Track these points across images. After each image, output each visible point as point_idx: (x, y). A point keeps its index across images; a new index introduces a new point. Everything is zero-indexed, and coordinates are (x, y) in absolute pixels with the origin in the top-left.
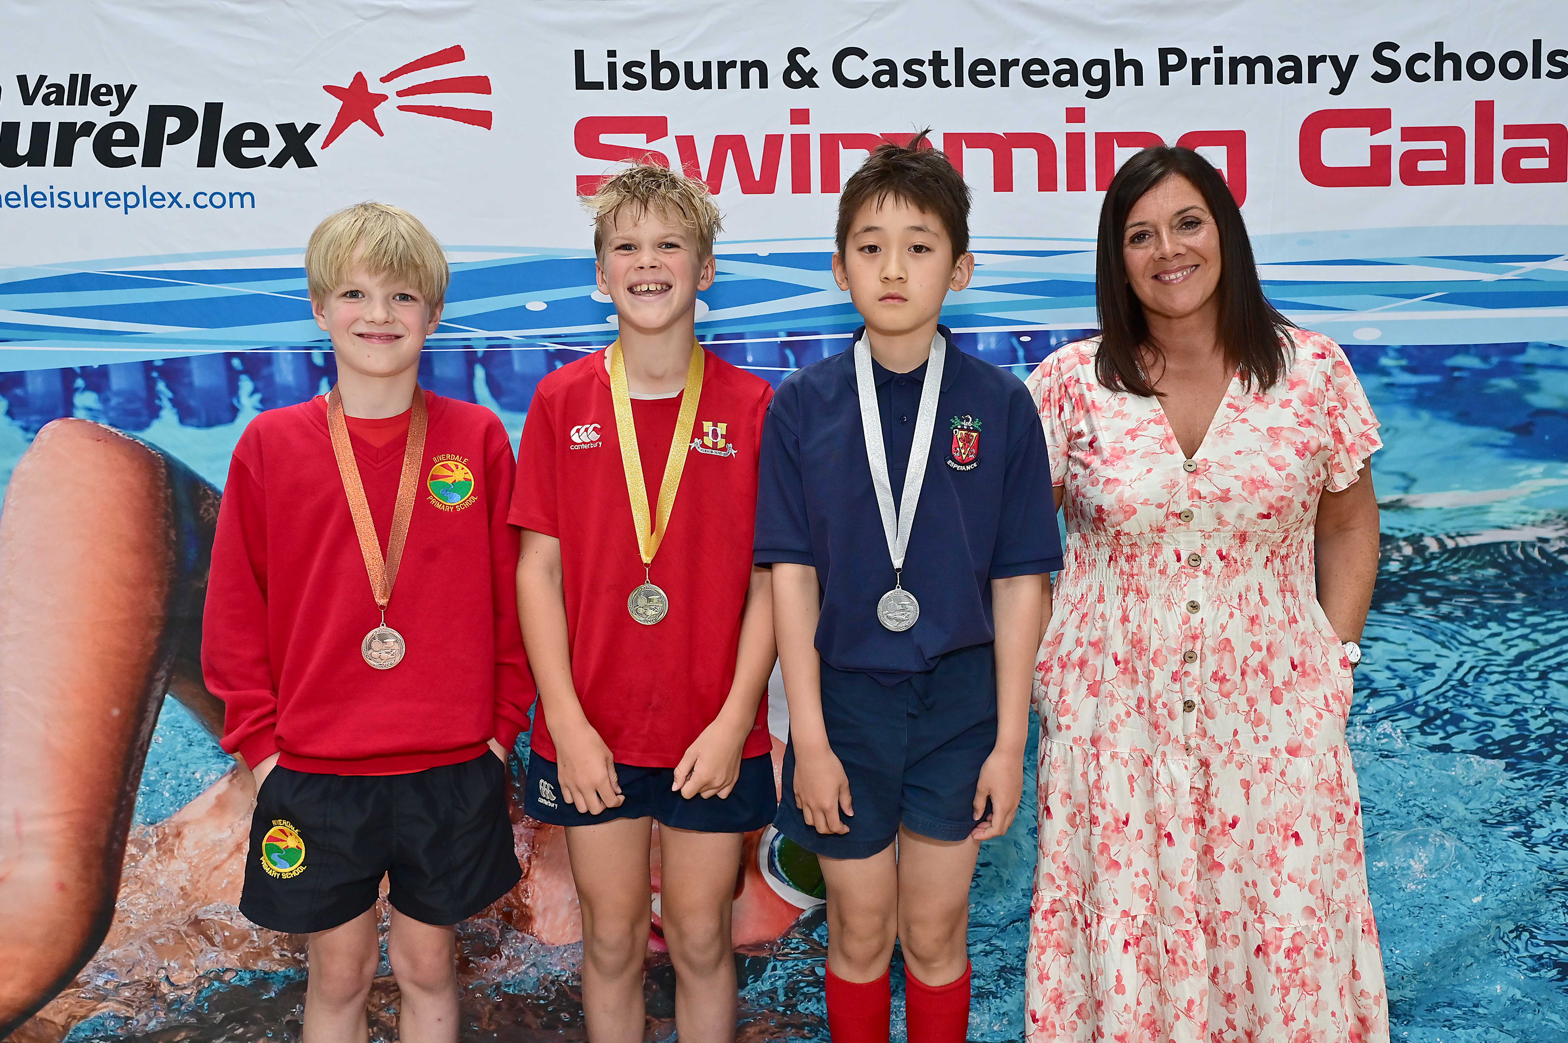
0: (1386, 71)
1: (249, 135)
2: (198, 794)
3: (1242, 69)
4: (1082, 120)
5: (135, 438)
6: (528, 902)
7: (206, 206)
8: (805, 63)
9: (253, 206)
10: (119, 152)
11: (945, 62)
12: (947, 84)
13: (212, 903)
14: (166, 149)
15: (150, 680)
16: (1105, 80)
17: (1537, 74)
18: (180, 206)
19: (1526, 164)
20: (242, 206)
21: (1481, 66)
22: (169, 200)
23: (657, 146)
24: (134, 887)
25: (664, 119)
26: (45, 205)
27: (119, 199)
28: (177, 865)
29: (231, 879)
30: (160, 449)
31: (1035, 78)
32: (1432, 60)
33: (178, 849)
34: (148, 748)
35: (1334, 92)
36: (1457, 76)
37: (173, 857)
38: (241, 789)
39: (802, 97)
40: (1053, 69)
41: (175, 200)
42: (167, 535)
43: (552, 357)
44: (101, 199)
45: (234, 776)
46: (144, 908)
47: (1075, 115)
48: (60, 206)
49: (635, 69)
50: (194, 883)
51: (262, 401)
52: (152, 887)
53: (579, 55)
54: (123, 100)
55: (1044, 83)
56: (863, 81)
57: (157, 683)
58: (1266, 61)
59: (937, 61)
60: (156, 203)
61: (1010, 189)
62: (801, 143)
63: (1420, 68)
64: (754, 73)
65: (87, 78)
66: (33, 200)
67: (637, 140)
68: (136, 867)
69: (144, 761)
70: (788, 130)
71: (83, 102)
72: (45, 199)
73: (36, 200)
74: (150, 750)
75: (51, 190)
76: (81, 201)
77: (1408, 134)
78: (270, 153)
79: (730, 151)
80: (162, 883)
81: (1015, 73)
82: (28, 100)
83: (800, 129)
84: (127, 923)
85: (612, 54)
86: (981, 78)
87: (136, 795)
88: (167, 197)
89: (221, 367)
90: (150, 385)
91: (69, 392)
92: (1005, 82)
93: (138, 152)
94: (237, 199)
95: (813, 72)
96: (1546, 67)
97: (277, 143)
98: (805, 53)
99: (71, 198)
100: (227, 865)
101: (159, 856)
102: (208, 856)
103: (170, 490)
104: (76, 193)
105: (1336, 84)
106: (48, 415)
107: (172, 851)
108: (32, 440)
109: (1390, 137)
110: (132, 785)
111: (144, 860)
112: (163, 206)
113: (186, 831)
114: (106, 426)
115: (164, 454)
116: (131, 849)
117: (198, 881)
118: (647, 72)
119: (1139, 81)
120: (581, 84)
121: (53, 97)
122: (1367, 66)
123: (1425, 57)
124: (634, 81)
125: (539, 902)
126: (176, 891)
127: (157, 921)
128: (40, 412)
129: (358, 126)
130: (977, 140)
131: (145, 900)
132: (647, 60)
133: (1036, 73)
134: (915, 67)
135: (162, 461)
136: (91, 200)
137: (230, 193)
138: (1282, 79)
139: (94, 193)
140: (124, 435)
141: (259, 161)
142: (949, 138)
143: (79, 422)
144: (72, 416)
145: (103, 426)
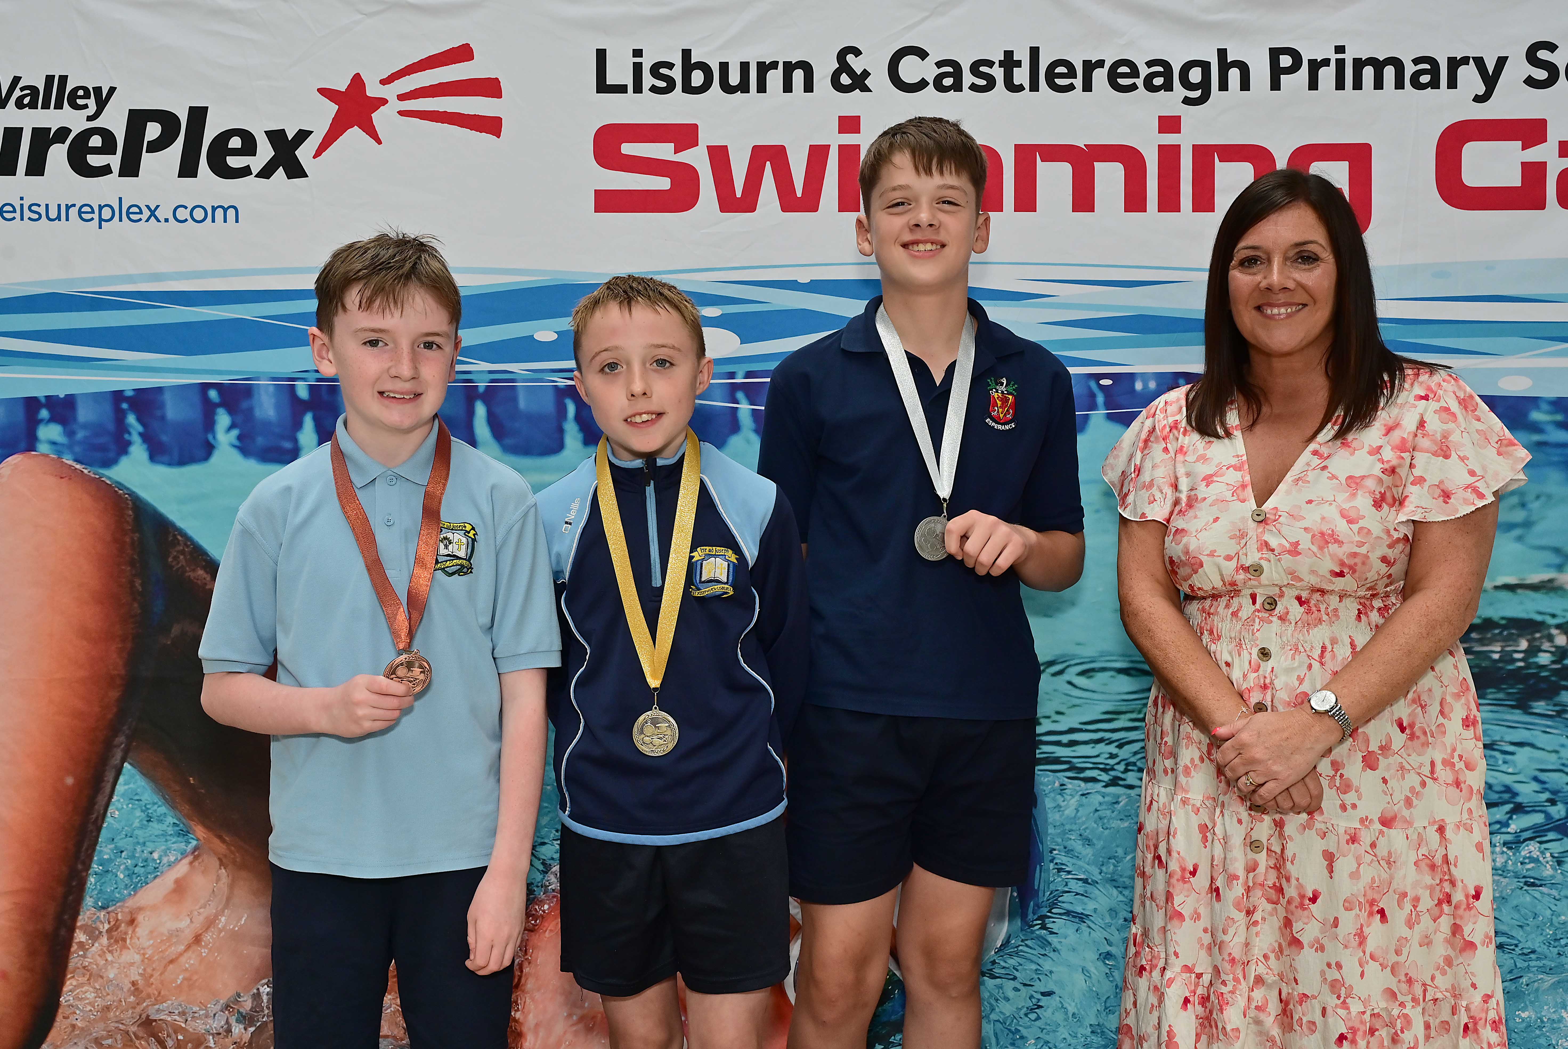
0: (1541, 75)
1: (235, 143)
2: (155, 877)
3: (1368, 72)
4: (1177, 130)
5: (102, 476)
6: (518, 1015)
7: (186, 220)
8: (856, 64)
9: (237, 221)
10: (94, 160)
11: (1018, 64)
12: (1020, 88)
13: (165, 1002)
14: (146, 156)
15: (108, 746)
16: (1205, 85)
18: (159, 221)
20: (225, 221)
22: (146, 213)
23: (686, 156)
24: (82, 980)
25: (695, 127)
26: (14, 218)
27: (93, 212)
28: (130, 956)
29: (187, 975)
30: (128, 489)
31: (1122, 81)
33: (131, 938)
34: (103, 822)
35: (1478, 99)
37: (125, 947)
38: (203, 872)
39: (853, 103)
40: (1144, 71)
41: (153, 213)
42: (132, 584)
44: (73, 212)
45: (196, 858)
46: (91, 1004)
47: (1169, 124)
48: (30, 219)
49: (663, 71)
50: (147, 977)
52: (100, 980)
53: (601, 55)
54: (101, 104)
55: (1133, 87)
56: (922, 85)
57: (115, 749)
58: (1397, 63)
59: (1009, 62)
60: (132, 216)
61: (1092, 210)
62: (849, 155)
64: (798, 76)
65: (63, 79)
67: (664, 151)
68: (84, 956)
69: (98, 837)
70: (835, 140)
71: (59, 106)
72: (14, 211)
73: (5, 212)
74: (105, 825)
75: (22, 202)
76: (53, 214)
78: (257, 163)
79: (768, 163)
80: (111, 976)
81: (1100, 76)
83: (849, 139)
84: (72, 1020)
85: (638, 53)
86: (1060, 82)
87: (87, 875)
88: (145, 210)
92: (1087, 86)
93: (115, 161)
94: (219, 213)
95: (866, 74)
97: (265, 152)
98: (857, 52)
99: (42, 210)
100: (183, 959)
101: (110, 945)
102: (163, 948)
103: (137, 535)
104: (47, 205)
105: (1481, 90)
107: (124, 940)
109: (1545, 153)
110: (83, 863)
111: (93, 949)
112: (140, 220)
113: (140, 918)
114: (70, 462)
115: (132, 494)
116: (80, 936)
117: (152, 976)
118: (676, 74)
119: (1245, 85)
120: (603, 87)
121: (26, 101)
122: (1518, 69)
124: (663, 84)
125: (531, 1016)
126: (127, 986)
127: (104, 1019)
129: (355, 134)
130: (1053, 153)
131: (93, 995)
132: (678, 61)
133: (1124, 75)
134: (983, 69)
135: (130, 503)
136: (63, 213)
137: (213, 207)
138: (1416, 84)
139: (67, 205)
140: (89, 472)
141: (245, 172)
142: (1020, 150)
143: (42, 458)
144: (35, 451)
145: (67, 462)
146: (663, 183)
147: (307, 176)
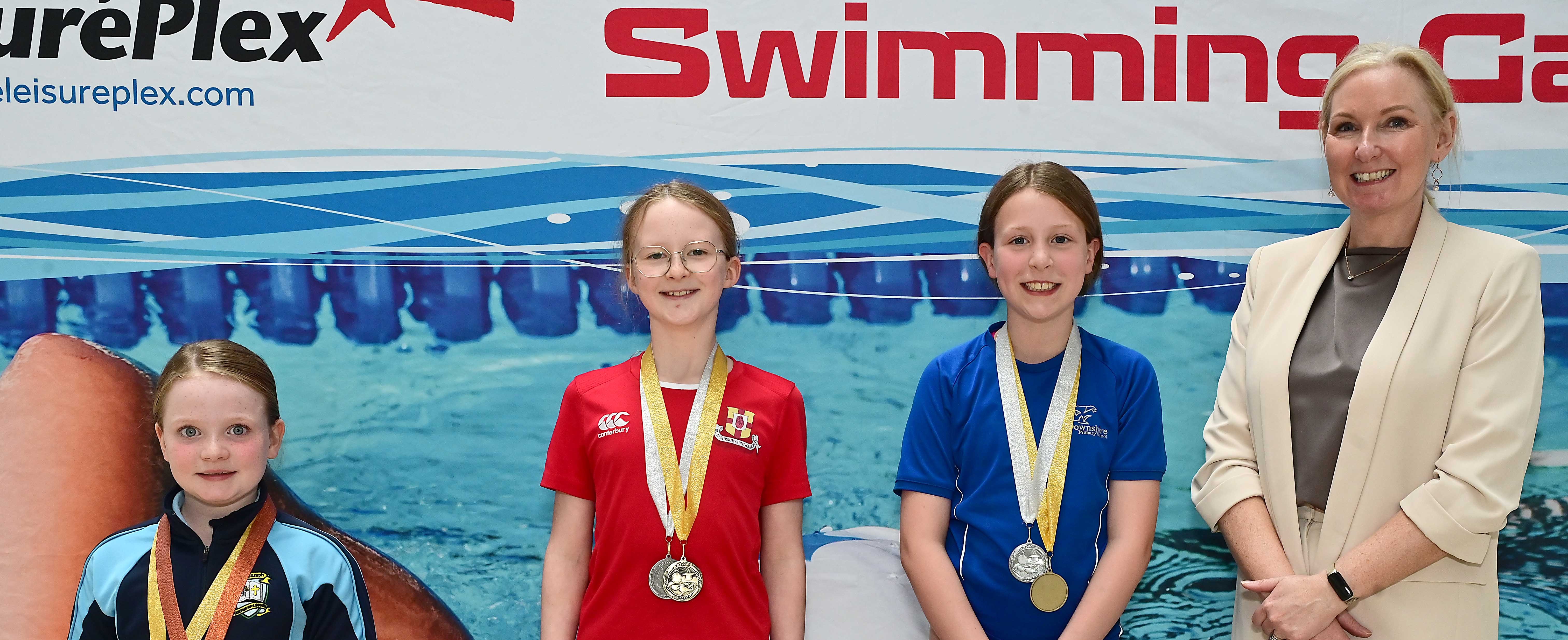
1: (249, 25)
4: (1174, 22)
5: (122, 356)
7: (201, 103)
9: (252, 104)
10: (108, 42)
14: (160, 39)
18: (173, 103)
20: (240, 104)
22: (161, 96)
23: (696, 42)
25: (704, 13)
26: (28, 100)
27: (107, 94)
30: (148, 369)
41: (167, 96)
42: (154, 463)
43: (575, 275)
44: (88, 94)
48: (44, 101)
51: (258, 319)
60: (147, 99)
61: (1091, 98)
62: (856, 41)
66: (16, 94)
67: (674, 36)
70: (842, 26)
72: (29, 93)
73: (19, 94)
75: (36, 84)
76: (68, 96)
78: (271, 45)
79: (777, 49)
83: (856, 26)
88: (159, 92)
89: (215, 281)
90: (139, 298)
91: (52, 304)
93: (128, 43)
94: (234, 95)
97: (279, 34)
99: (56, 92)
104: (61, 87)
106: (29, 330)
108: (12, 357)
112: (155, 102)
114: (90, 343)
115: (153, 374)
128: (20, 326)
129: (368, 17)
135: (151, 383)
136: (77, 95)
137: (228, 89)
139: (81, 87)
140: (109, 353)
141: (259, 54)
142: (1022, 38)
143: (62, 338)
144: (56, 332)
145: (87, 343)
146: (673, 68)
147: (322, 60)
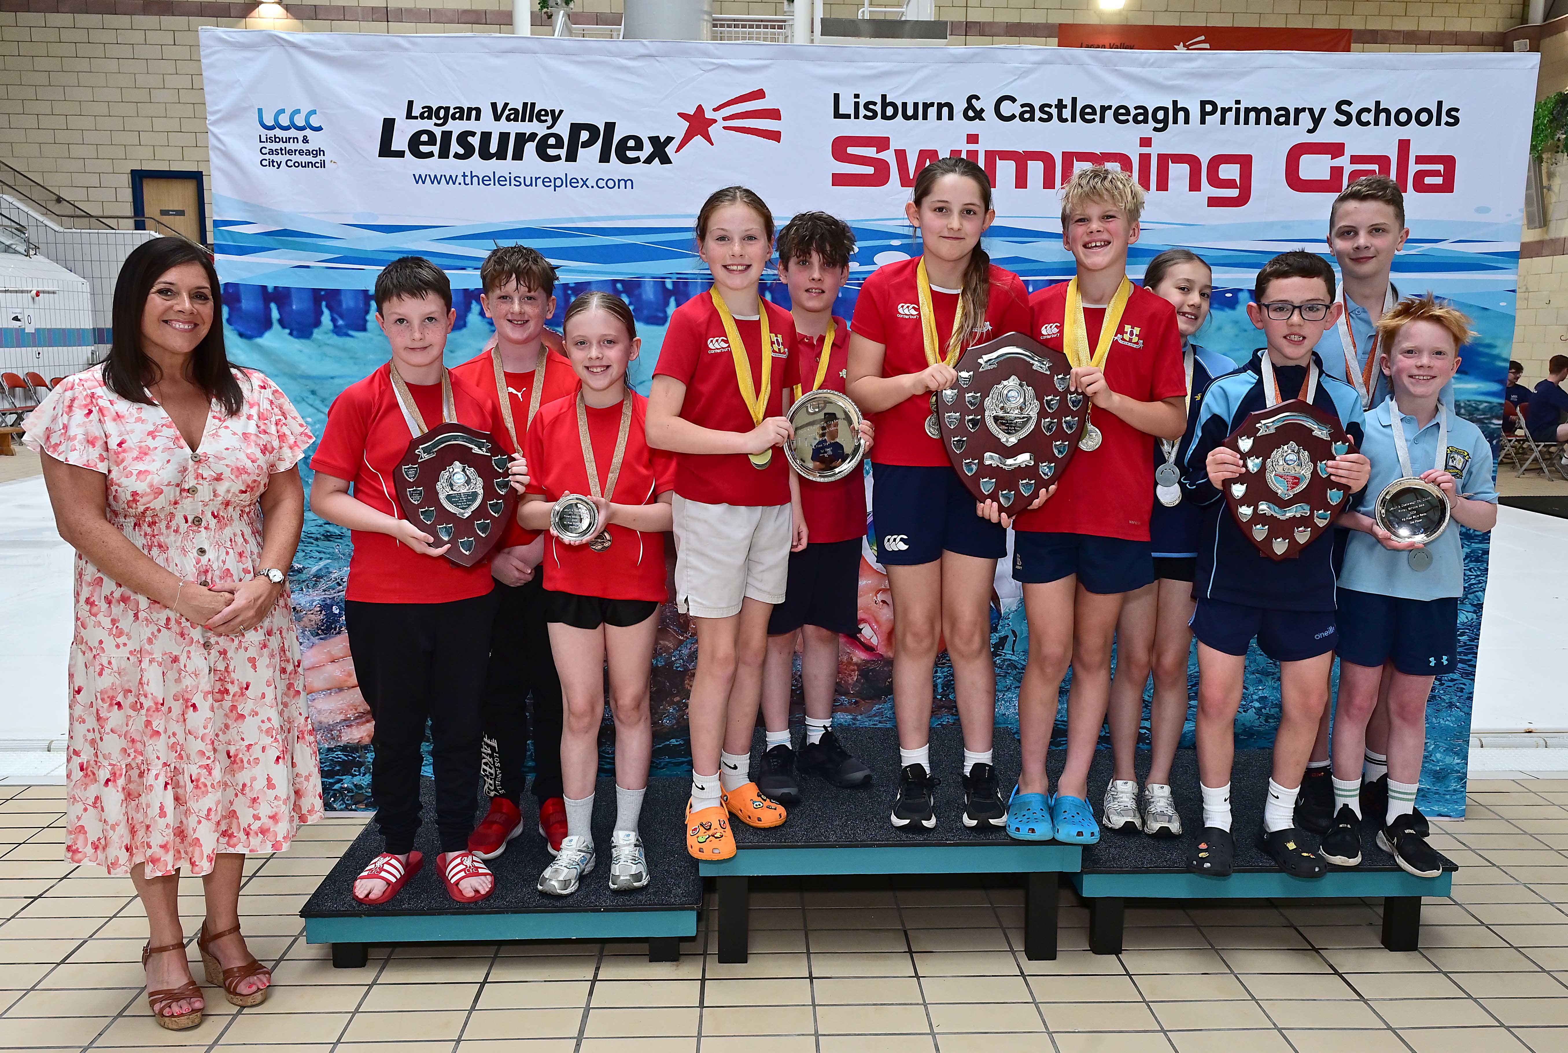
0: (1343, 118)
1: (631, 143)
3: (1252, 115)
4: (1150, 145)
7: (604, 187)
8: (977, 105)
9: (632, 188)
10: (551, 152)
11: (1065, 106)
12: (1066, 120)
14: (581, 150)
16: (1165, 121)
17: (1438, 123)
18: (588, 187)
19: (1428, 180)
20: (626, 188)
21: (1403, 117)
22: (581, 183)
23: (883, 156)
25: (888, 139)
26: (506, 185)
27: (551, 182)
31: (1121, 118)
32: (1373, 112)
35: (1310, 131)
36: (1388, 123)
39: (974, 127)
40: (1133, 112)
41: (585, 183)
44: (540, 181)
47: (1146, 142)
48: (514, 185)
49: (871, 106)
53: (836, 97)
54: (555, 120)
55: (1127, 121)
56: (1013, 117)
58: (1267, 110)
59: (1060, 106)
60: (573, 185)
62: (972, 155)
63: (1365, 117)
64: (945, 110)
65: (533, 105)
66: (499, 181)
67: (870, 152)
70: (965, 147)
71: (531, 120)
72: (506, 181)
73: (500, 181)
75: (510, 175)
76: (528, 183)
77: (1355, 159)
78: (643, 155)
79: (928, 159)
81: (1109, 114)
82: (497, 118)
83: (972, 147)
85: (857, 96)
86: (1087, 117)
88: (580, 181)
92: (1102, 120)
93: (563, 152)
94: (622, 183)
95: (982, 110)
96: (1444, 118)
97: (648, 149)
98: (978, 98)
99: (522, 180)
104: (524, 177)
105: (1311, 126)
109: (1343, 161)
112: (577, 186)
118: (878, 108)
119: (1187, 121)
120: (837, 115)
121: (512, 117)
122: (1331, 115)
123: (1368, 110)
124: (870, 114)
129: (698, 139)
130: (1082, 157)
132: (879, 101)
133: (1122, 114)
134: (1046, 109)
136: (533, 182)
137: (618, 179)
138: (1278, 123)
139: (536, 177)
141: (637, 160)
142: (1065, 155)
146: (870, 170)
